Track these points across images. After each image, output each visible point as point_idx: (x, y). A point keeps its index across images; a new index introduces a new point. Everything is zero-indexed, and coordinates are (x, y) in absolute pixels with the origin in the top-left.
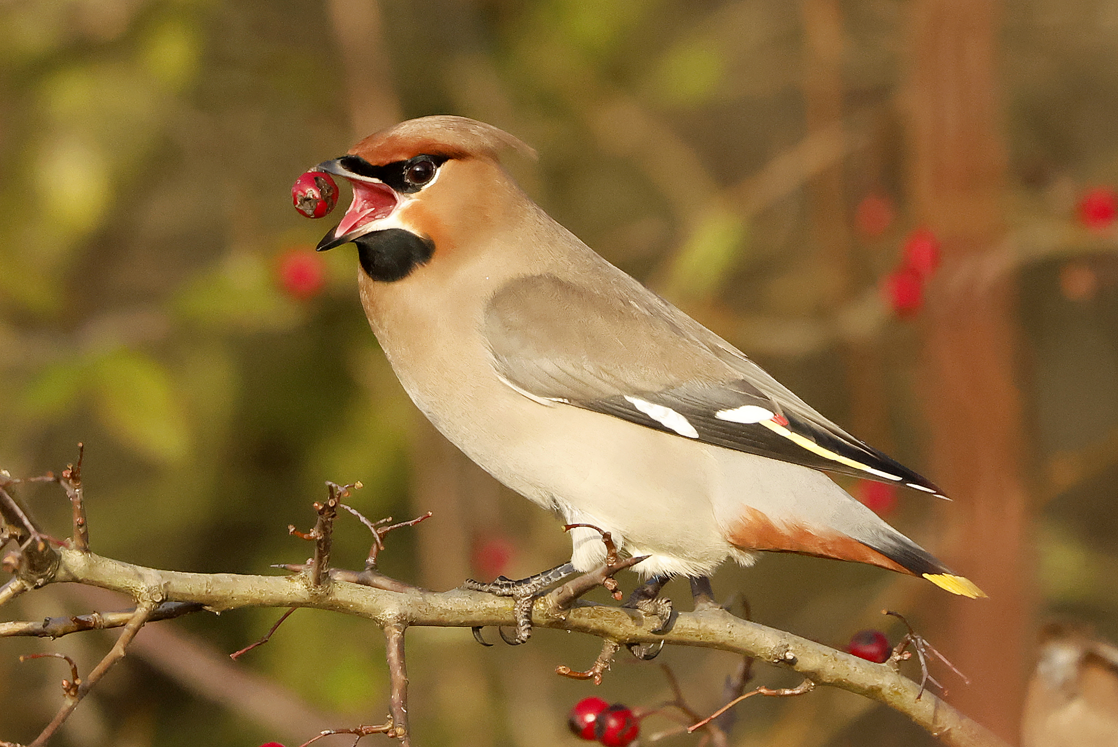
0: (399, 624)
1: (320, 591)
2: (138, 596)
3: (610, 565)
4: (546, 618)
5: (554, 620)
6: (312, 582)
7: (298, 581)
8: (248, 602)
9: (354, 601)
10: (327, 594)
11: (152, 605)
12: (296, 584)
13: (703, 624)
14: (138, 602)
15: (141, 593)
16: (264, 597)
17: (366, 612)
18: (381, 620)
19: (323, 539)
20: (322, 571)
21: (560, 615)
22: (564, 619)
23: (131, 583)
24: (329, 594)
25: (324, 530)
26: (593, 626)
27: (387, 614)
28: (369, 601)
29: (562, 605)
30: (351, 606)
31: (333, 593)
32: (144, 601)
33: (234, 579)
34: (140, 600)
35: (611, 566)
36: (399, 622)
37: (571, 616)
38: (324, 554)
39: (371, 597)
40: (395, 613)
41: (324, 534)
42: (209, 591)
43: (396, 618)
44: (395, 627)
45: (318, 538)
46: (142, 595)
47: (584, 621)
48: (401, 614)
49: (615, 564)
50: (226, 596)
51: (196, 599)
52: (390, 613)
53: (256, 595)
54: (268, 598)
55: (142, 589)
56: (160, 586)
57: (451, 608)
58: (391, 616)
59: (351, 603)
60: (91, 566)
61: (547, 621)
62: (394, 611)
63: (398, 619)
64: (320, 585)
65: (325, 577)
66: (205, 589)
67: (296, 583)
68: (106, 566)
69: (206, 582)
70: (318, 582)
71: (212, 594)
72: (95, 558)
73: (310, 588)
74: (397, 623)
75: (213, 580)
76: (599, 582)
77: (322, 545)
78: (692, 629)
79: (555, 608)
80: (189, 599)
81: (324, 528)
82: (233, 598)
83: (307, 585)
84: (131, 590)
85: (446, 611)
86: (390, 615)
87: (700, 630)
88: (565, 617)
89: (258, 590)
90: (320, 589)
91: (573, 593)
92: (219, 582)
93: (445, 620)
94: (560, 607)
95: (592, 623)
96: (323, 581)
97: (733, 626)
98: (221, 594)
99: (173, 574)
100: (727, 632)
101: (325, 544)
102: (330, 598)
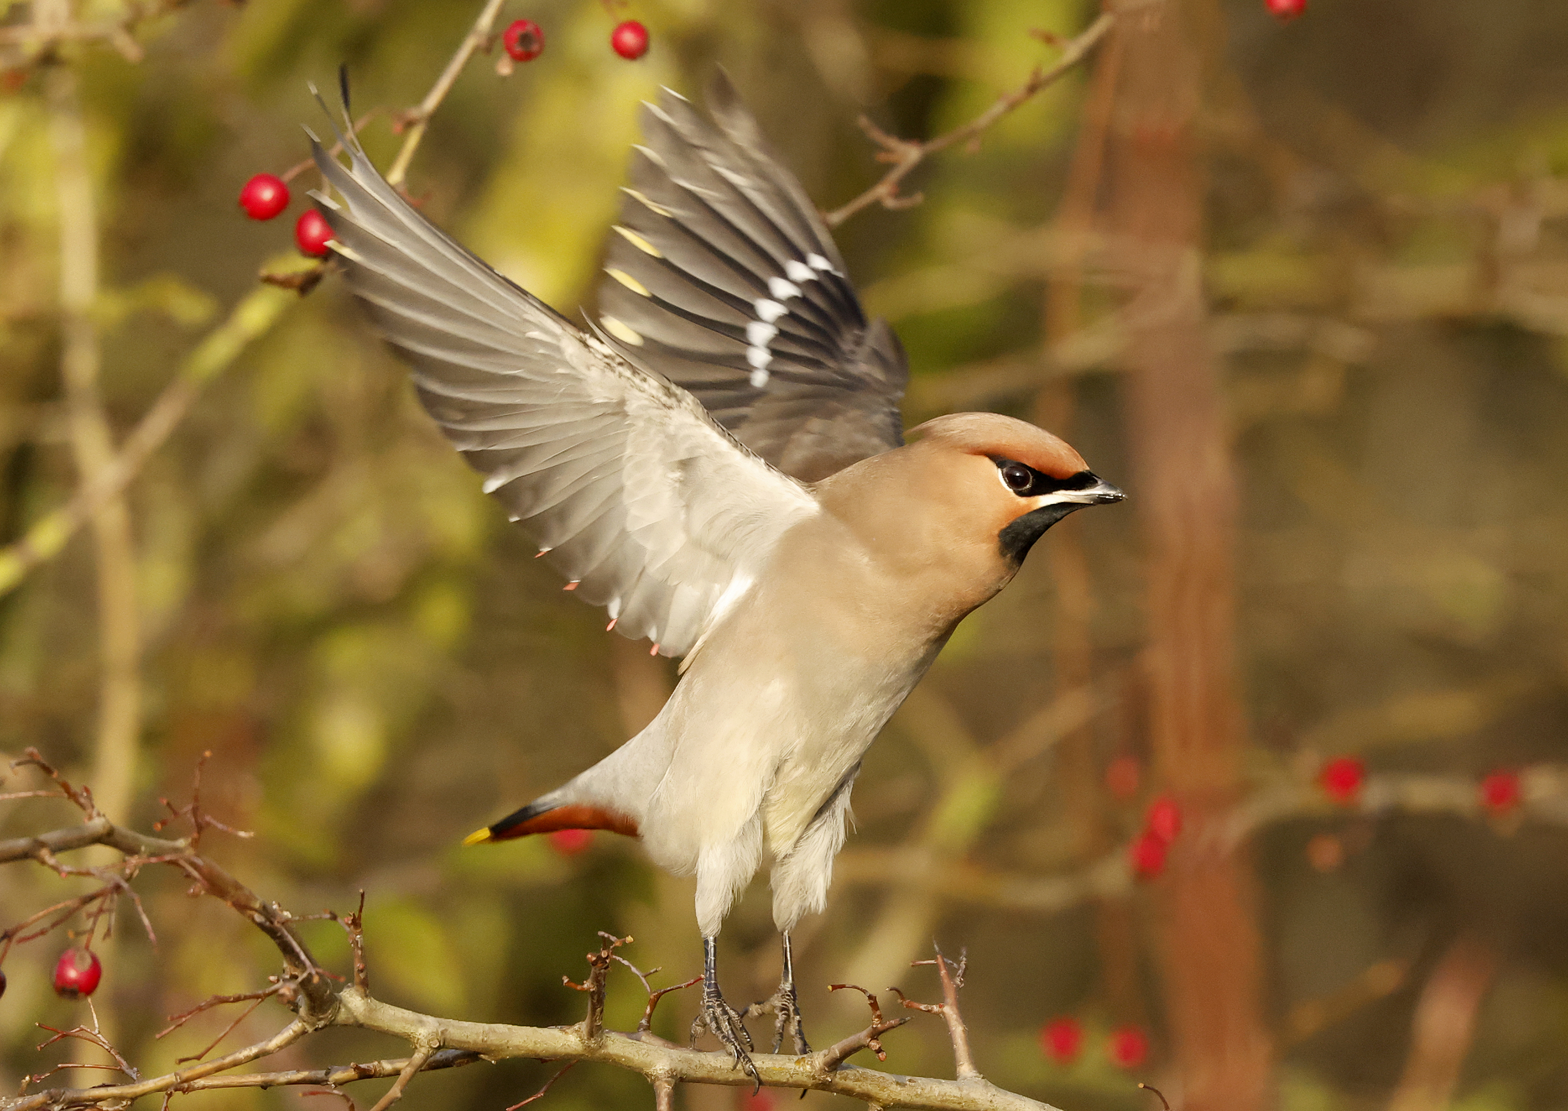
0: (670, 1079)
1: (592, 1043)
2: (415, 1042)
3: (874, 1026)
4: (813, 1080)
5: (820, 1082)
6: (585, 1035)
7: (572, 1034)
8: (523, 1052)
9: (626, 1054)
10: (600, 1047)
11: (429, 1051)
12: (570, 1037)
13: (965, 1092)
14: (416, 1048)
15: (418, 1039)
16: (538, 1048)
17: (637, 1066)
18: (652, 1075)
19: (596, 991)
20: (596, 1024)
21: (826, 1077)
22: (830, 1080)
23: (409, 1029)
24: (602, 1047)
25: (597, 982)
26: (858, 1089)
27: (658, 1069)
28: (641, 1056)
29: (828, 1067)
30: (623, 1060)
31: (606, 1047)
32: (421, 1046)
33: (509, 1029)
34: (418, 1046)
35: (876, 1027)
36: (670, 1077)
37: (837, 1080)
38: (597, 1007)
39: (644, 1052)
40: (666, 1068)
41: (597, 986)
42: (485, 1039)
43: (666, 1073)
44: (666, 1082)
45: (592, 990)
46: (419, 1041)
47: (850, 1084)
48: (672, 1069)
49: (879, 1026)
50: (502, 1045)
51: (472, 1047)
52: (661, 1067)
53: (531, 1046)
54: (542, 1049)
55: (420, 1034)
56: (437, 1034)
57: (720, 1066)
58: (662, 1070)
59: (623, 1057)
60: (371, 1010)
61: (813, 1082)
62: (665, 1066)
63: (669, 1074)
64: (593, 1037)
65: (598, 1030)
66: (481, 1038)
67: (570, 1035)
68: (385, 1012)
69: (482, 1031)
70: (591, 1035)
71: (488, 1043)
72: (374, 1003)
73: (583, 1041)
74: (668, 1077)
75: (490, 1029)
76: (864, 1043)
77: (596, 997)
78: (954, 1097)
79: (821, 1070)
80: (466, 1046)
81: (597, 981)
82: (508, 1047)
83: (580, 1037)
84: (410, 1035)
85: (715, 1069)
86: (660, 1070)
87: (963, 1098)
88: (831, 1078)
89: (533, 1041)
90: (593, 1042)
91: (839, 1055)
92: (495, 1032)
93: (715, 1077)
94: (827, 1069)
95: (857, 1087)
96: (596, 1033)
97: (994, 1095)
98: (497, 1042)
99: (450, 1022)
100: (989, 1101)
101: (599, 996)
102: (603, 1051)
